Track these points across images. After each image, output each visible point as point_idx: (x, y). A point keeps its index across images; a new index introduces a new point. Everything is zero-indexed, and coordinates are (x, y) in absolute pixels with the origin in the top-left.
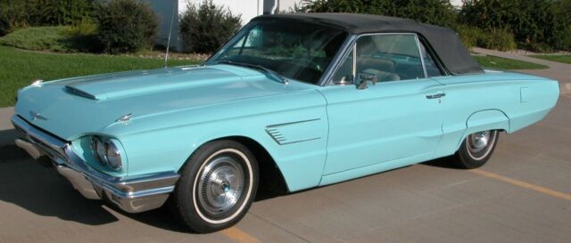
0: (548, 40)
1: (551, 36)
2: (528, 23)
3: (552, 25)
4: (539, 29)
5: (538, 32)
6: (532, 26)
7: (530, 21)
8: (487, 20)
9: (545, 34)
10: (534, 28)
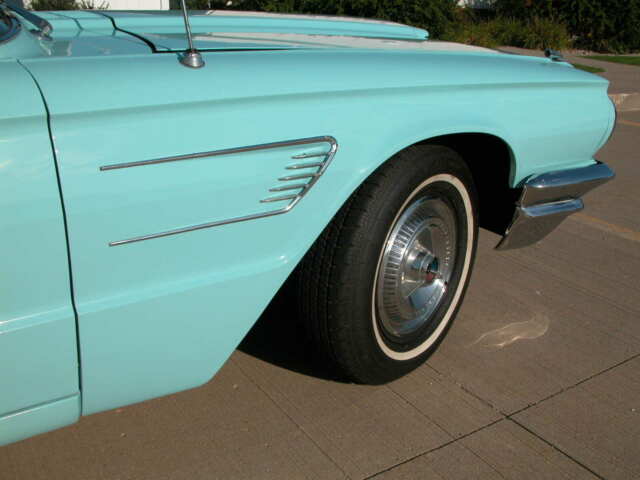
0: (621, 33)
1: (626, 27)
2: (592, 9)
3: (628, 11)
4: (609, 18)
5: (607, 22)
6: (598, 14)
7: (595, 7)
8: (531, 7)
9: (618, 26)
10: (601, 17)
